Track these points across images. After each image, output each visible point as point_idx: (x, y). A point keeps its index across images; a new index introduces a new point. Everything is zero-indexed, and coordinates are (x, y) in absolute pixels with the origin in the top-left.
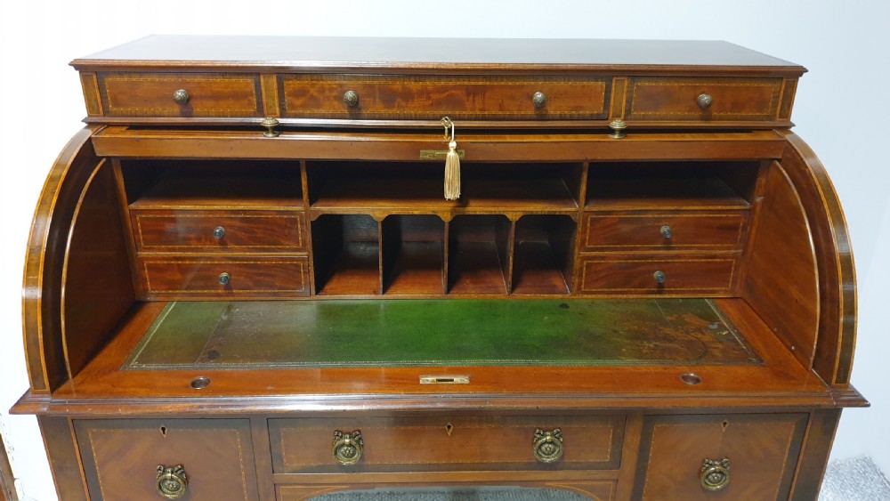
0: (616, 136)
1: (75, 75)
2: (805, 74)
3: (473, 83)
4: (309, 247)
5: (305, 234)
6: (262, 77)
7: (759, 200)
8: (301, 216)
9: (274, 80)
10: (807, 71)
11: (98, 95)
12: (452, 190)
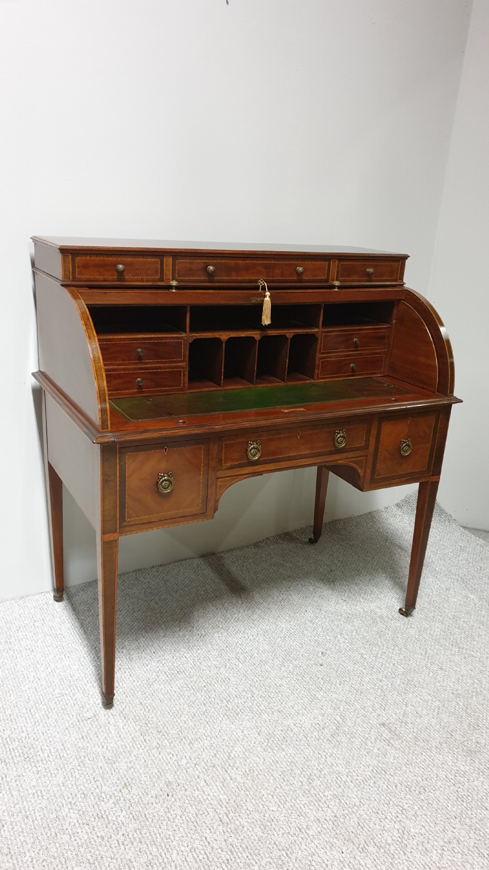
0: (336, 290)
1: (59, 256)
2: (408, 258)
3: (269, 262)
4: (187, 359)
5: (185, 351)
6: (165, 257)
7: (394, 322)
8: (184, 340)
9: (170, 260)
10: (409, 257)
11: (71, 267)
12: (266, 320)
